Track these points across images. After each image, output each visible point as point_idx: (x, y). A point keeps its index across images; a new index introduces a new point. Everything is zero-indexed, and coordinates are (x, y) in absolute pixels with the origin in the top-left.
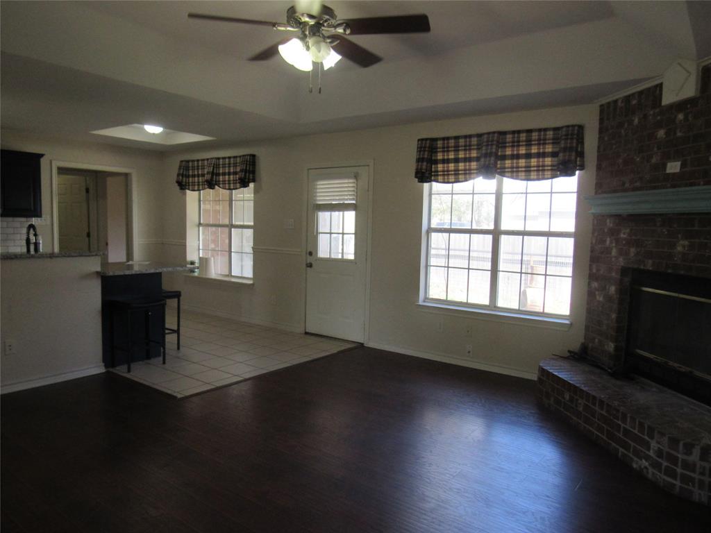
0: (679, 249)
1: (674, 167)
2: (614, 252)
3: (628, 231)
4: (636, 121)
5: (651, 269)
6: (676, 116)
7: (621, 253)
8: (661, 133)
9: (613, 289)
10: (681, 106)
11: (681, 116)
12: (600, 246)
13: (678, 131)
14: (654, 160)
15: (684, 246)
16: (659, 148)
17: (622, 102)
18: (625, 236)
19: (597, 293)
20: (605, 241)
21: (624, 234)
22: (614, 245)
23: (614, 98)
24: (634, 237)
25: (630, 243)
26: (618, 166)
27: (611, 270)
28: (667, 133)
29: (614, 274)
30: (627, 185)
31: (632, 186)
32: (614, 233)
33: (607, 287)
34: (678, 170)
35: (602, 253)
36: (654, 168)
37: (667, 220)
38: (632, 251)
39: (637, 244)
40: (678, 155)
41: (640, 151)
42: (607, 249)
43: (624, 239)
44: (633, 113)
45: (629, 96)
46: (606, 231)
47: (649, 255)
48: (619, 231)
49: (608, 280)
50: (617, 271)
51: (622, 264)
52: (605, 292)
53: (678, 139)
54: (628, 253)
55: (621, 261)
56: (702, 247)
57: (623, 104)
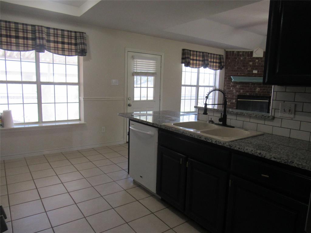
0: (257, 90)
1: (255, 72)
2: (234, 91)
3: (240, 86)
4: (242, 58)
5: (248, 95)
6: (255, 60)
7: (237, 91)
8: (251, 63)
9: (234, 101)
10: (257, 58)
11: (257, 61)
12: (228, 90)
13: (256, 64)
14: (249, 69)
15: (259, 90)
16: (250, 67)
17: (236, 52)
18: (239, 87)
20: (231, 88)
22: (234, 89)
23: (233, 50)
24: (242, 87)
25: (240, 89)
26: (235, 69)
27: (233, 96)
28: (253, 64)
29: (235, 97)
30: (239, 74)
31: (241, 75)
32: (233, 86)
33: (232, 101)
34: (257, 72)
35: (230, 91)
36: (249, 71)
37: (253, 84)
38: (242, 91)
39: (243, 89)
40: (256, 69)
41: (244, 66)
42: (231, 91)
43: (239, 88)
44: (241, 56)
45: (239, 51)
46: (230, 85)
47: (248, 92)
48: (236, 86)
49: (233, 99)
50: (236, 96)
51: (238, 94)
52: (231, 102)
53: (256, 65)
54: (240, 91)
55: (238, 93)
56: (263, 89)
57: (236, 53)
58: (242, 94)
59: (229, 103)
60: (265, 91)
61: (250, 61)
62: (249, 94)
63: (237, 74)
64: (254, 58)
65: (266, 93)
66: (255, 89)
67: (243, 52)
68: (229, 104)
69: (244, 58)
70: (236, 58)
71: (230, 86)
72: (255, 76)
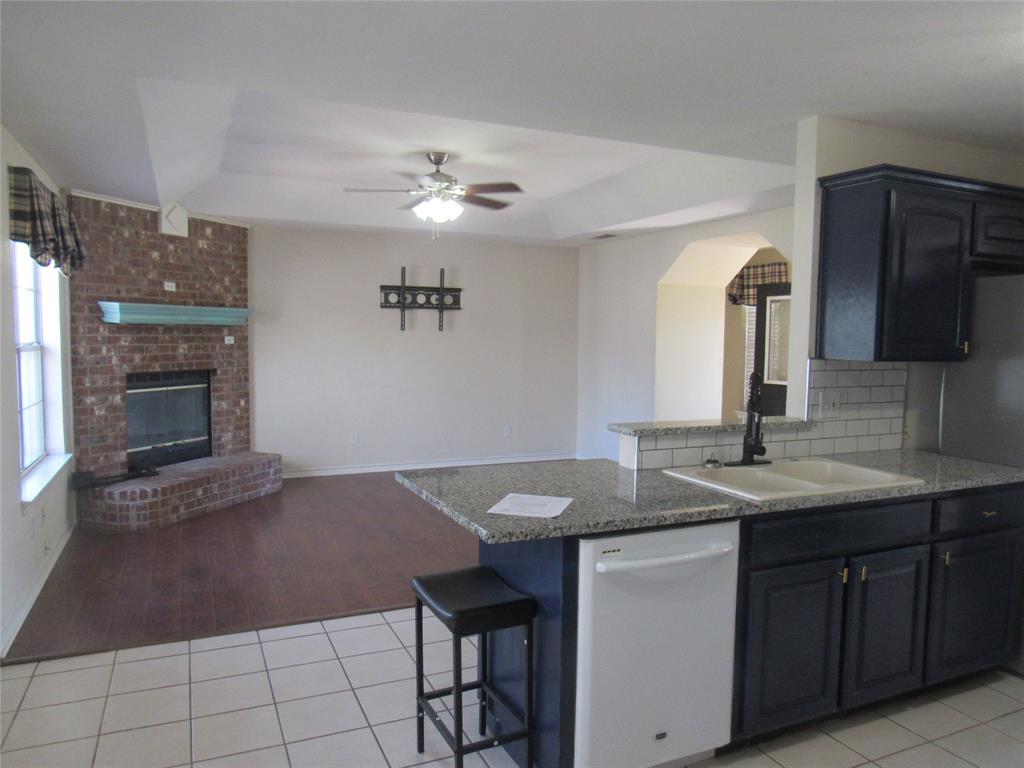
0: (181, 351)
1: (170, 286)
2: (115, 360)
3: (129, 339)
4: (126, 234)
5: (159, 370)
6: (167, 246)
7: (123, 360)
8: (155, 255)
9: (118, 398)
10: (172, 239)
11: (172, 247)
12: (93, 356)
13: (170, 257)
14: (150, 277)
15: (184, 349)
16: (155, 267)
17: (106, 206)
18: (127, 344)
19: (95, 408)
20: (101, 349)
21: (125, 341)
22: (113, 353)
23: (97, 198)
24: (136, 344)
25: (133, 350)
26: (109, 272)
27: (113, 379)
28: (161, 256)
29: (118, 383)
30: (123, 294)
31: (129, 296)
32: (111, 341)
33: (110, 398)
34: (174, 289)
35: (98, 363)
36: (152, 283)
37: (168, 329)
38: (137, 357)
39: (141, 350)
40: (172, 277)
41: (135, 264)
42: (104, 358)
43: (126, 347)
44: (122, 224)
45: (116, 205)
46: (100, 339)
47: (155, 359)
48: (118, 339)
49: (111, 390)
50: (121, 379)
51: (128, 371)
52: (108, 404)
53: (171, 264)
54: (132, 360)
55: (126, 368)
56: (197, 348)
57: (108, 210)
58: (139, 371)
59: (100, 411)
60: (201, 352)
61: (154, 247)
62: (161, 366)
63: (118, 292)
64: (163, 236)
65: (204, 360)
66: (175, 349)
67: (130, 209)
68: (102, 413)
69: (133, 231)
70: (109, 231)
71: (97, 341)
72: (171, 303)
